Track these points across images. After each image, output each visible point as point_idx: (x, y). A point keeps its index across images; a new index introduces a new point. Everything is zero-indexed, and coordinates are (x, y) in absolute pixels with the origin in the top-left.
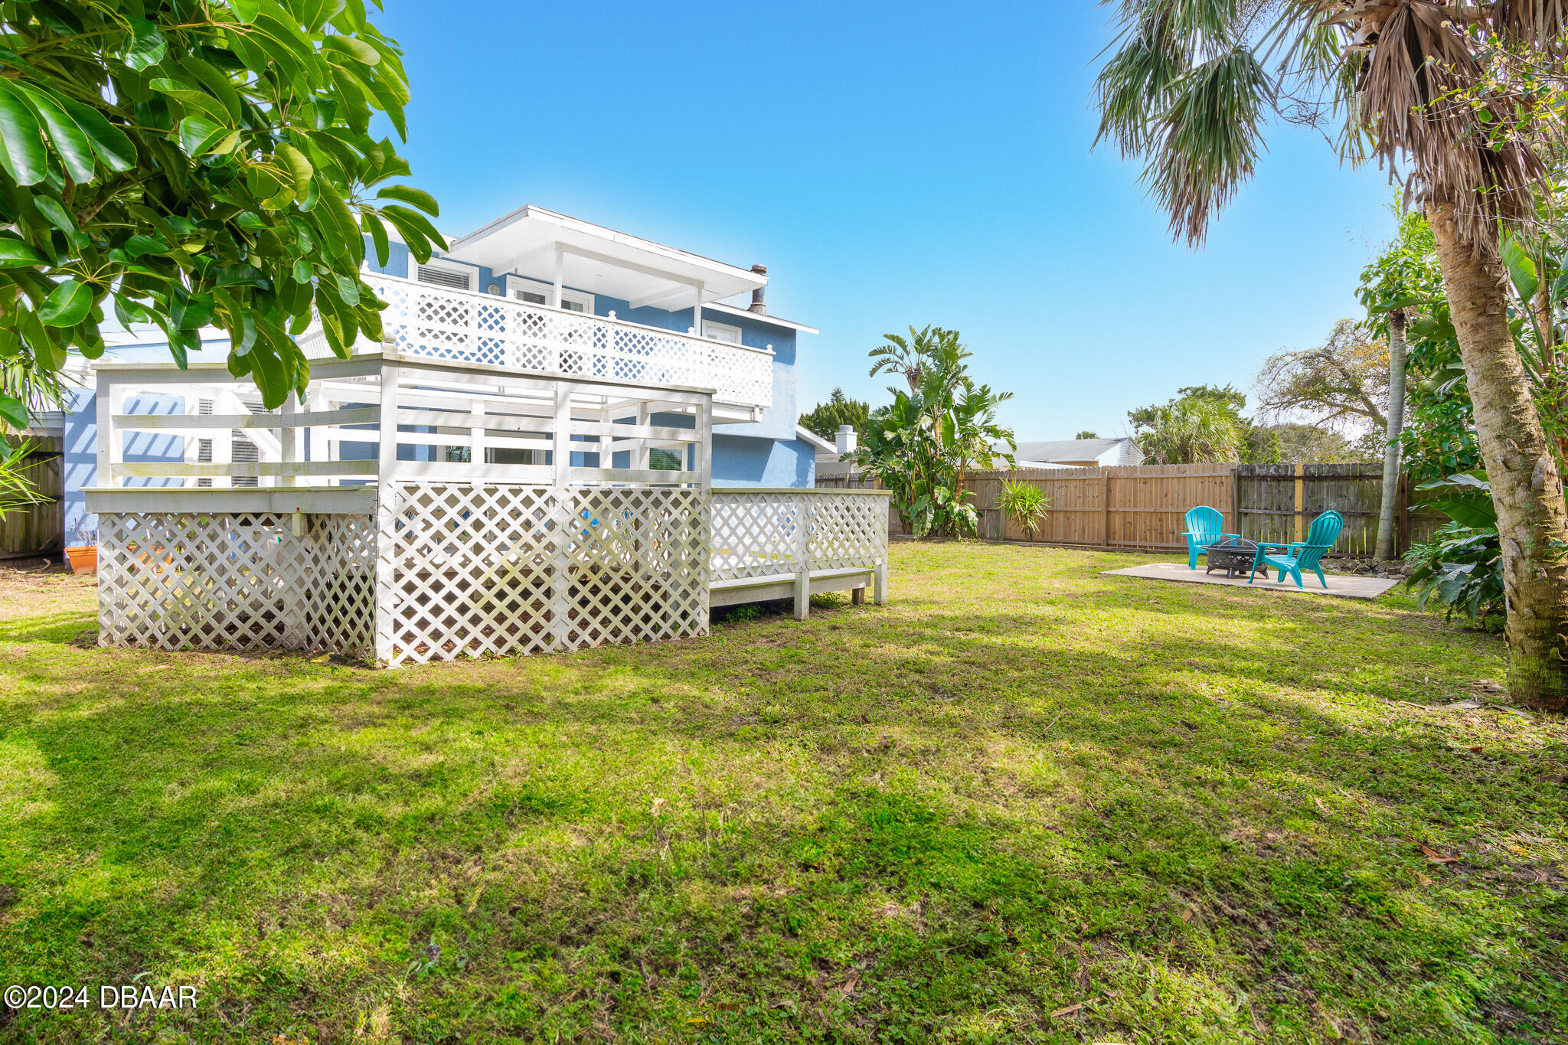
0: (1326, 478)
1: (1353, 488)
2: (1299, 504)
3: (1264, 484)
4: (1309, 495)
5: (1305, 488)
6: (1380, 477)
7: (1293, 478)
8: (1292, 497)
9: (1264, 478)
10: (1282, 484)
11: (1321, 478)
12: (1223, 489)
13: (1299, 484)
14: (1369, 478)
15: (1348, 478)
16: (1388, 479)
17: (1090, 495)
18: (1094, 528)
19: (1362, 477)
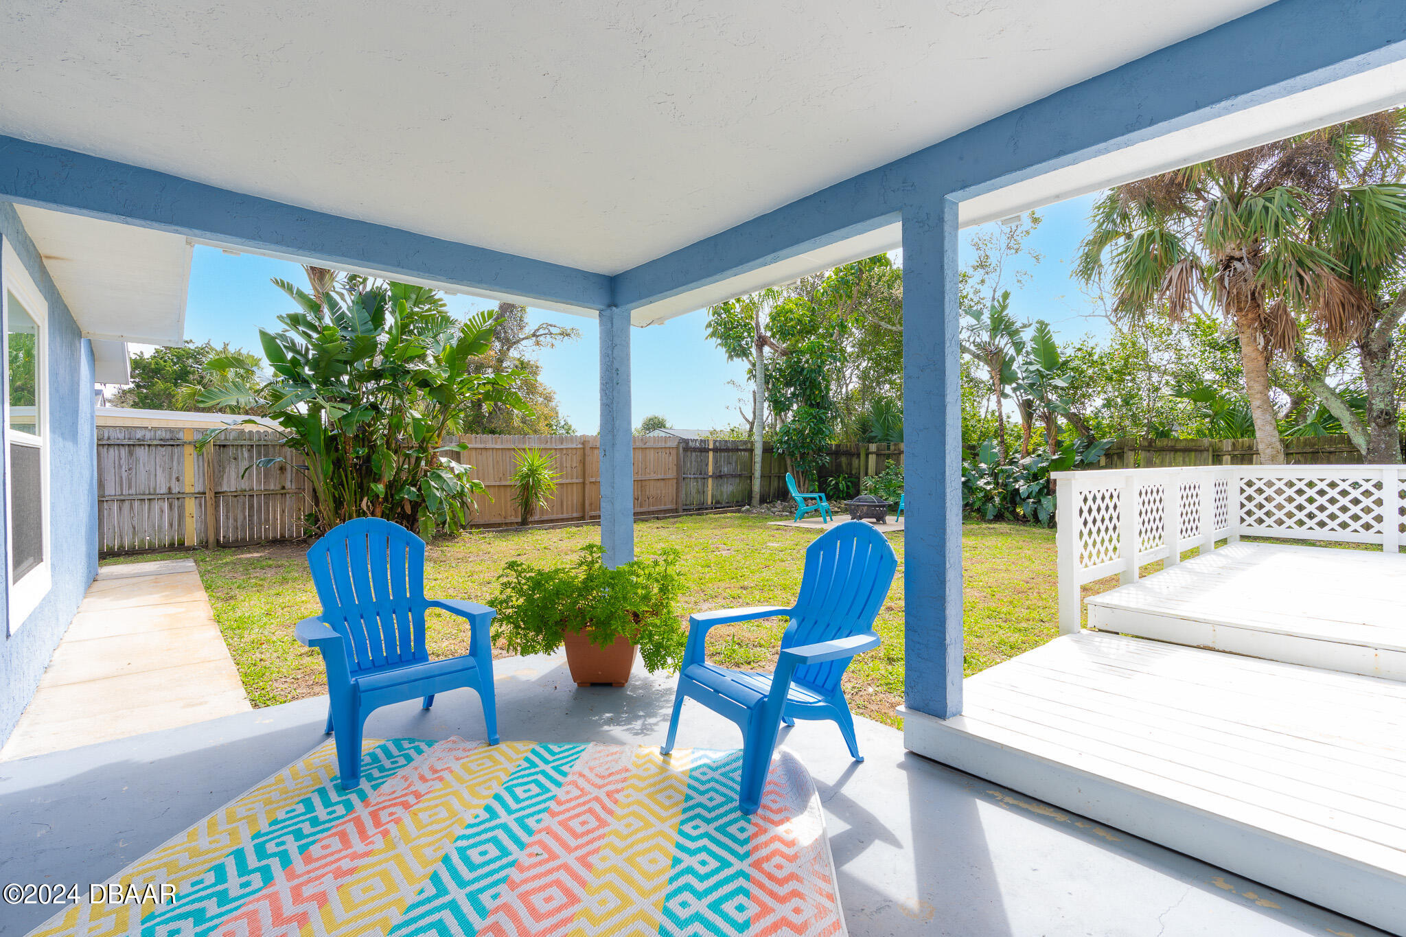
0: (722, 450)
1: (734, 456)
2: (711, 469)
3: (693, 455)
4: (717, 462)
5: (714, 457)
7: (708, 450)
8: (707, 465)
9: (693, 450)
10: (702, 454)
13: (711, 454)
14: (741, 450)
15: (732, 450)
16: (758, 451)
17: (569, 465)
18: (572, 500)
19: (738, 450)
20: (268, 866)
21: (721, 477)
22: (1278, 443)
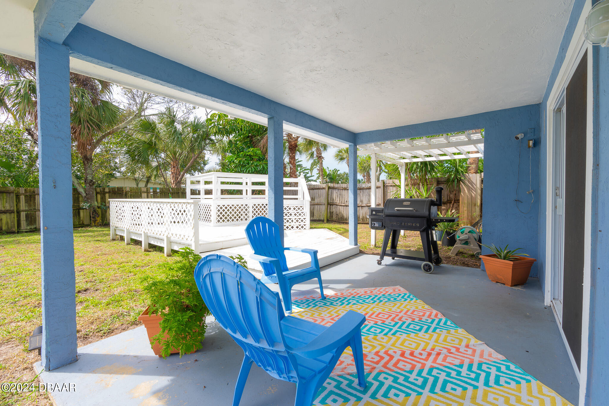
20: (427, 374)
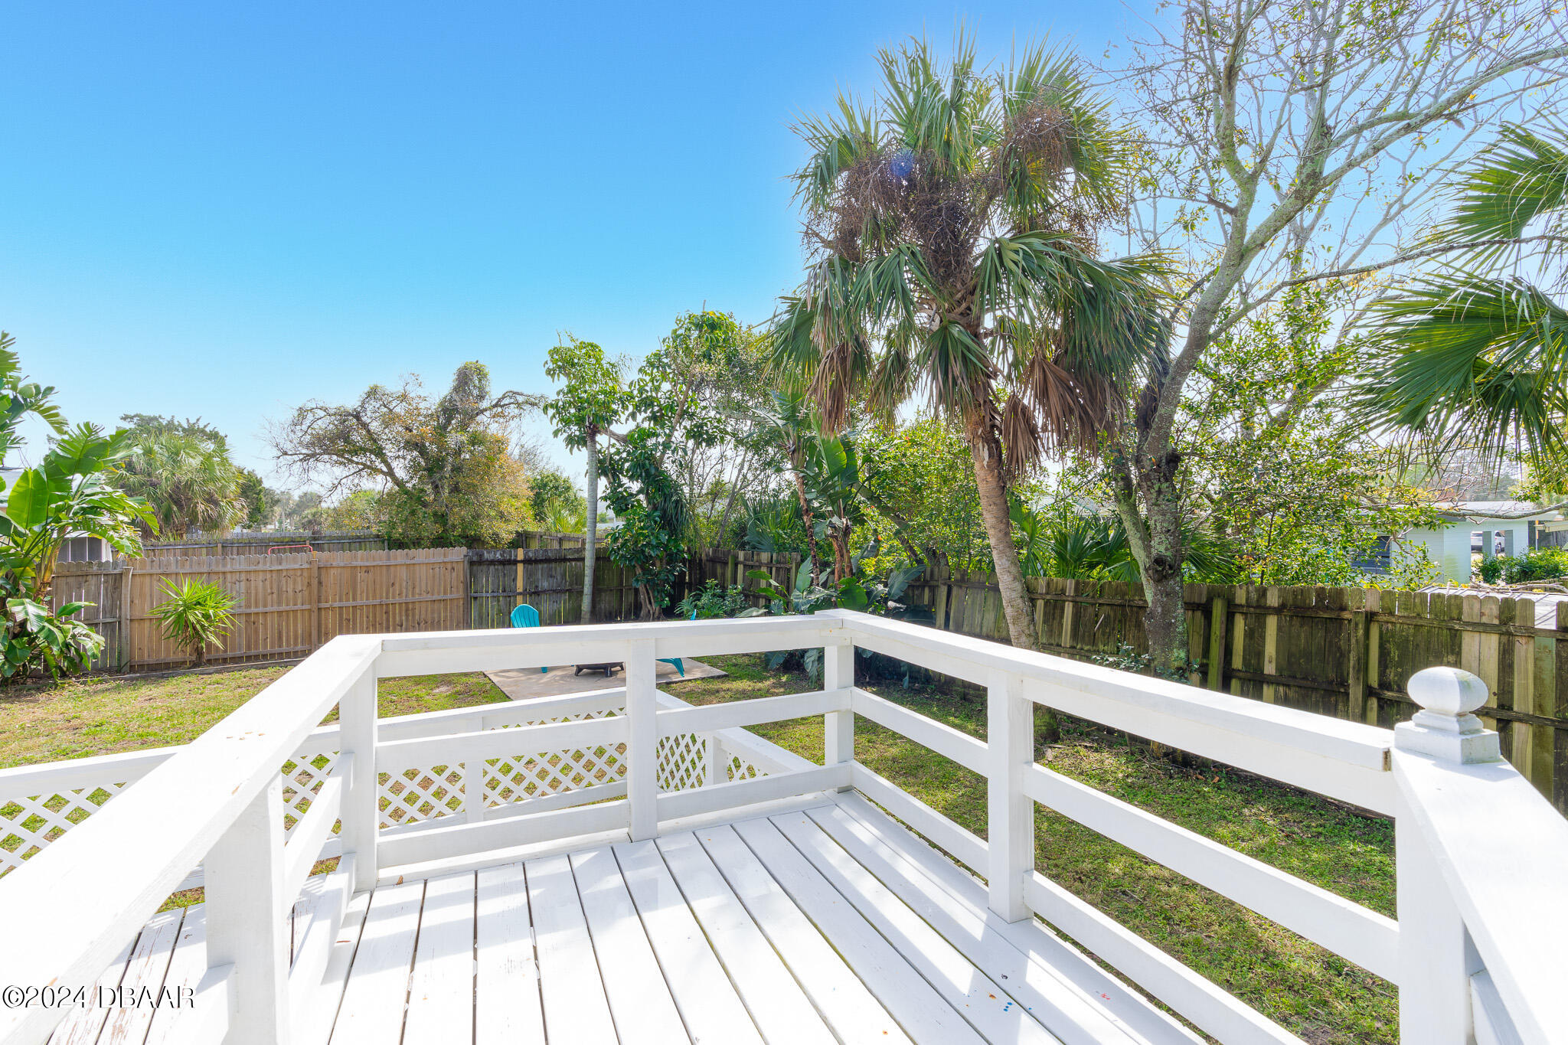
0: (541, 561)
1: (559, 568)
2: (520, 585)
3: (492, 568)
4: (528, 575)
5: (526, 571)
6: (583, 559)
7: (515, 562)
8: (515, 580)
9: (492, 562)
10: (507, 567)
11: (537, 561)
12: (454, 574)
13: (520, 567)
14: (570, 560)
15: (555, 560)
16: (589, 562)
17: (290, 590)
18: (296, 631)
19: (565, 560)
21: (537, 593)
22: (1020, 601)
